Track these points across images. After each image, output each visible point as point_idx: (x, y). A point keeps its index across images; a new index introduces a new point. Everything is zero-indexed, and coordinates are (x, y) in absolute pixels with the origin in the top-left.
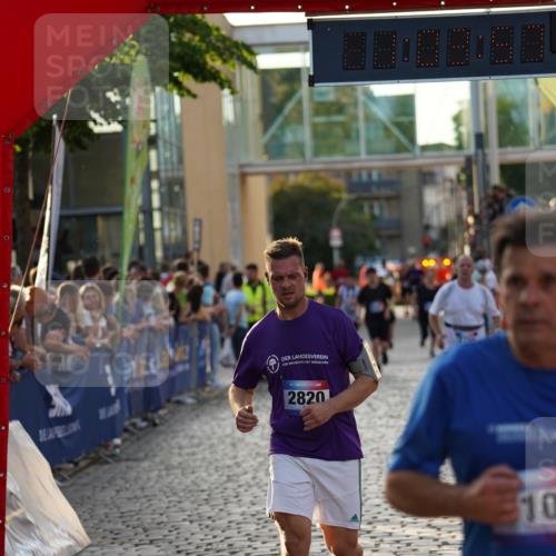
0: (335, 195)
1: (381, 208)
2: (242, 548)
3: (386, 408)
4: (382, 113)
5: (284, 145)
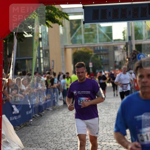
0: (91, 53)
1: (103, 57)
2: (65, 149)
3: (105, 111)
4: (103, 31)
5: (76, 40)
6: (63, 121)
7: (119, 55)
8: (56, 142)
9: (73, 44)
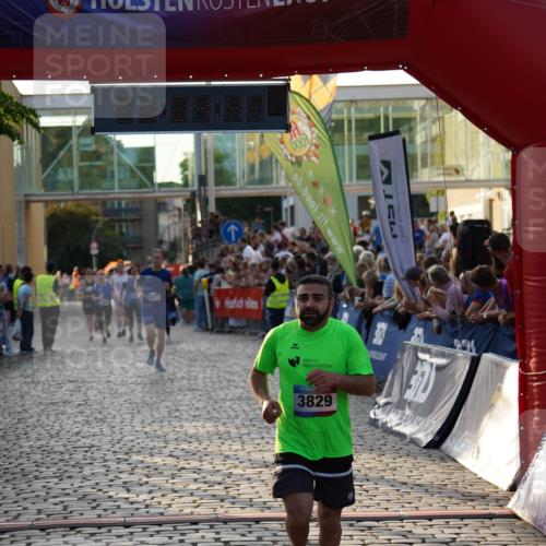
0: (94, 218)
1: (127, 227)
2: (31, 472)
3: (135, 370)
4: (129, 160)
5: (57, 182)
6: (22, 397)
7: (170, 225)
8: (6, 453)
9: (46, 190)
